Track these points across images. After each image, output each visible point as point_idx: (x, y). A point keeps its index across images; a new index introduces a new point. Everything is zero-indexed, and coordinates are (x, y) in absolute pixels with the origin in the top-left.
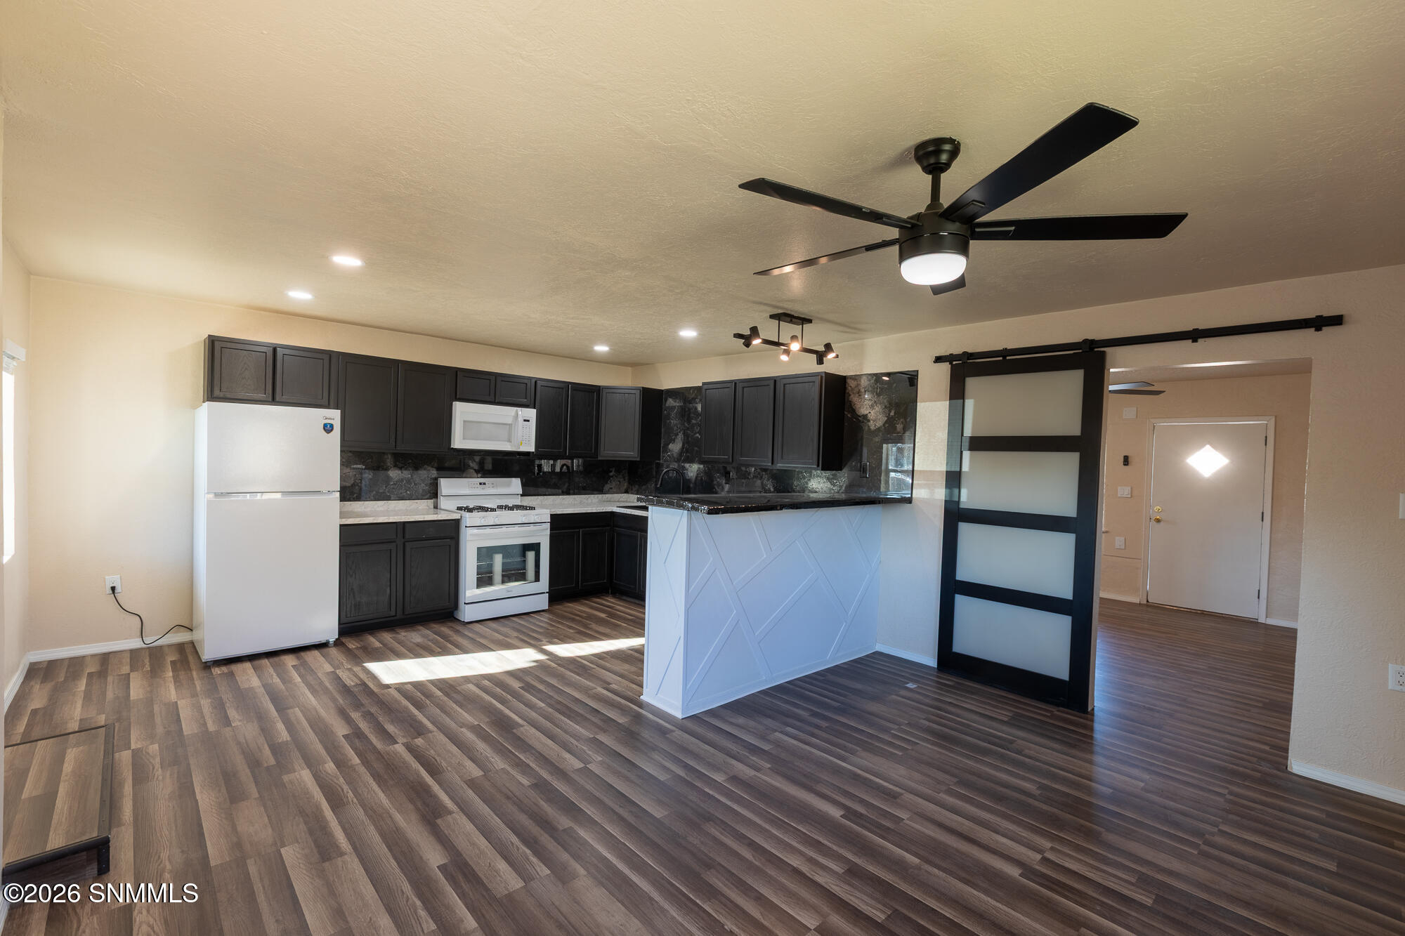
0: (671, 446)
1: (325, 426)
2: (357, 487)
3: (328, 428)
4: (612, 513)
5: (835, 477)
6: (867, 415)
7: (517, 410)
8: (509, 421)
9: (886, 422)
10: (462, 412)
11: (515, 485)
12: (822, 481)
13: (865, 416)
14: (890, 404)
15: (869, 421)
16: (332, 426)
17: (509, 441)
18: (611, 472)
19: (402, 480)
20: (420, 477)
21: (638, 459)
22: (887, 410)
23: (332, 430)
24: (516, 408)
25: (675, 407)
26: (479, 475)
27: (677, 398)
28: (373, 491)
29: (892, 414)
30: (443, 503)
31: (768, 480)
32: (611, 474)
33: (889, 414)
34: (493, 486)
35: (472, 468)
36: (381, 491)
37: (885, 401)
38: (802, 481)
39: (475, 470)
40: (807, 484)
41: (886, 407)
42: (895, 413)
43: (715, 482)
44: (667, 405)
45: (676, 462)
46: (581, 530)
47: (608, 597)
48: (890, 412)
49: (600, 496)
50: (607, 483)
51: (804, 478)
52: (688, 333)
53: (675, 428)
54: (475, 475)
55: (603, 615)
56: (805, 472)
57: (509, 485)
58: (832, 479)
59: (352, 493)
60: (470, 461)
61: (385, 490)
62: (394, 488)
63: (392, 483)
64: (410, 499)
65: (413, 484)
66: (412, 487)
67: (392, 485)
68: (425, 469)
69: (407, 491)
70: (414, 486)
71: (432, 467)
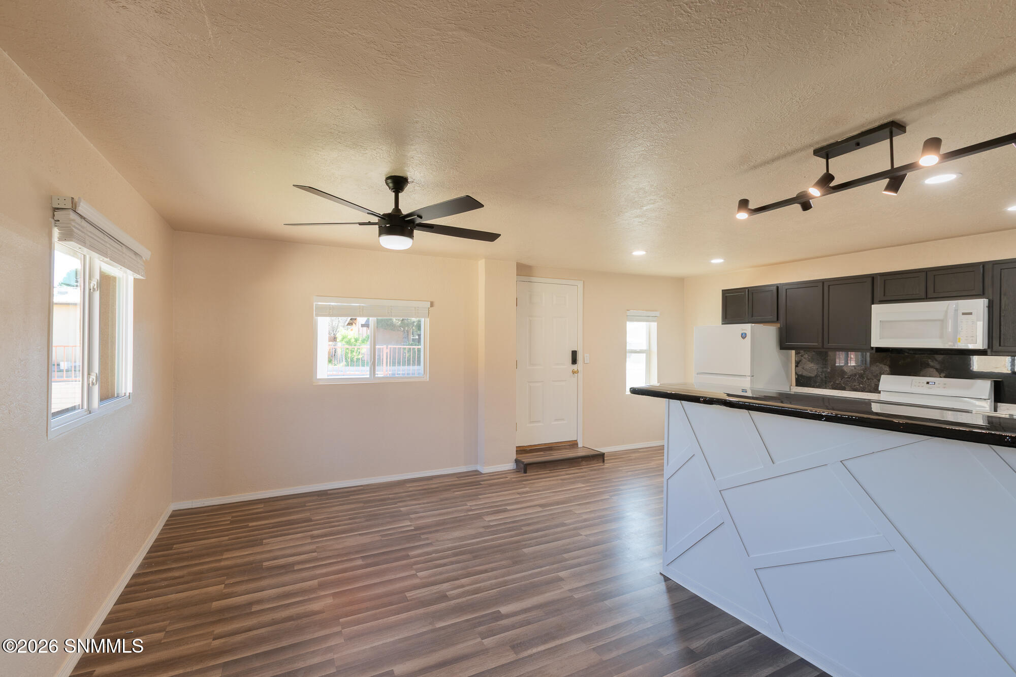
1: (742, 334)
2: (819, 378)
3: (744, 336)
10: (879, 312)
11: (980, 387)
16: (746, 334)
17: (941, 338)
19: (855, 375)
20: (872, 373)
26: (943, 375)
28: (831, 382)
34: (945, 386)
35: (932, 367)
36: (837, 382)
39: (937, 370)
54: (937, 374)
57: (968, 387)
59: (815, 382)
60: (929, 360)
61: (840, 382)
62: (847, 381)
63: (847, 377)
64: (862, 391)
65: (866, 379)
66: (865, 382)
67: (847, 378)
68: (877, 366)
69: (860, 384)
70: (867, 381)
71: (885, 365)
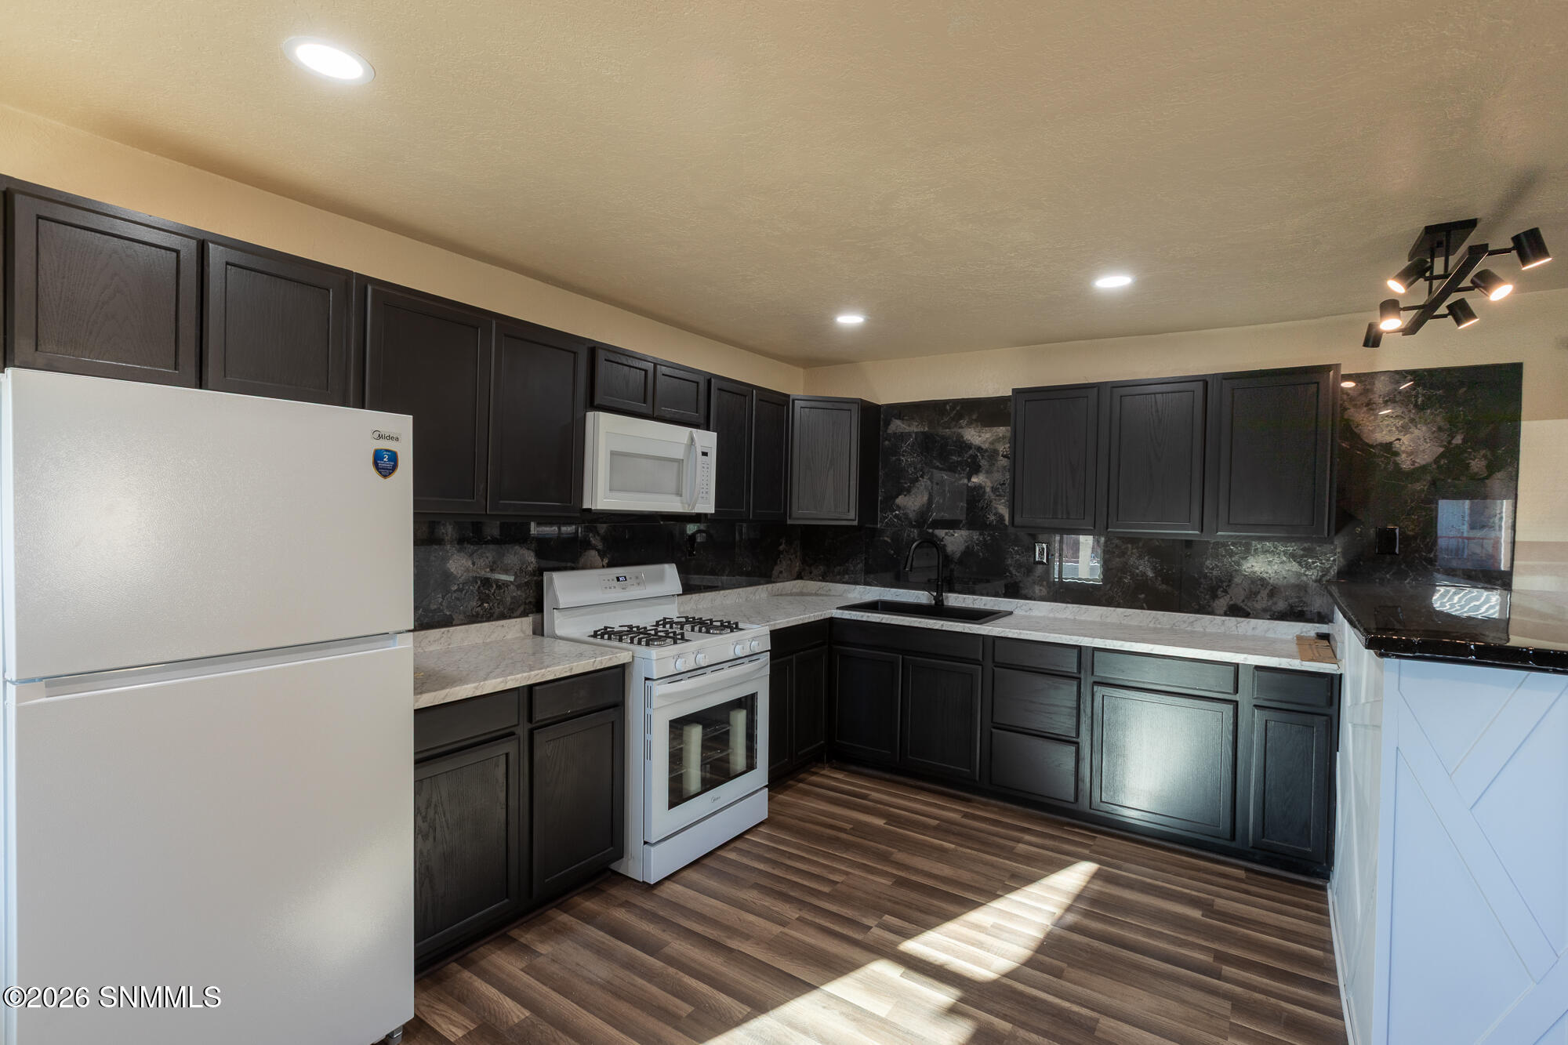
0: (900, 500)
1: (378, 456)
3: (385, 464)
4: (831, 620)
5: (1309, 552)
6: (1391, 443)
7: (691, 432)
8: (679, 453)
9: (1442, 456)
10: (608, 432)
11: (669, 576)
12: (1277, 560)
13: (1388, 447)
14: (1450, 422)
15: (1397, 454)
16: (394, 457)
17: (679, 494)
18: (781, 544)
19: (473, 581)
21: (855, 523)
22: (1444, 436)
23: (394, 468)
24: (690, 429)
25: (909, 434)
27: (913, 419)
29: (1458, 440)
30: (562, 625)
31: (1140, 557)
32: (781, 548)
33: (1450, 442)
34: (639, 582)
35: (594, 548)
37: (1438, 419)
38: (1227, 560)
40: (1239, 564)
41: (1440, 429)
42: (1464, 441)
43: (1009, 561)
44: (889, 431)
45: (914, 527)
46: (794, 656)
47: (824, 769)
48: (1453, 438)
49: (770, 586)
50: (776, 564)
51: (1231, 554)
52: (1113, 282)
53: (911, 470)
55: (880, 822)
56: (1233, 544)
57: (660, 578)
58: (1302, 556)
60: (591, 535)
61: (441, 604)
62: (458, 599)
63: (456, 587)
64: (488, 620)
65: (495, 587)
66: (493, 595)
67: (455, 591)
68: (515, 554)
69: (482, 604)
70: (497, 591)
71: (528, 549)
